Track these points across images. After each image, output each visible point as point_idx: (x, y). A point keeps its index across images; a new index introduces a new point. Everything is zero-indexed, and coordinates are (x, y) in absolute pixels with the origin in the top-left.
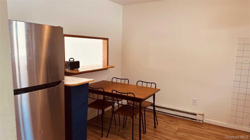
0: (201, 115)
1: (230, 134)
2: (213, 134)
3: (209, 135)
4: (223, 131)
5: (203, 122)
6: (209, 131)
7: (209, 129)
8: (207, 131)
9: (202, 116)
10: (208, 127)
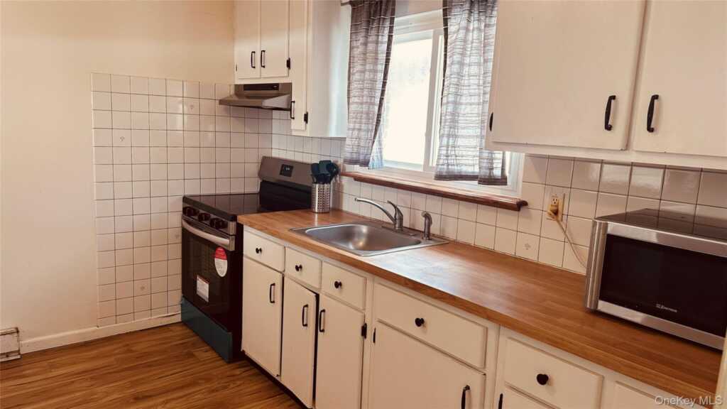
0: (11, 333)
1: (116, 352)
2: (71, 375)
3: (65, 385)
4: (94, 352)
5: (19, 354)
6: (55, 373)
7: (52, 367)
8: (50, 375)
9: (16, 335)
10: (45, 364)
